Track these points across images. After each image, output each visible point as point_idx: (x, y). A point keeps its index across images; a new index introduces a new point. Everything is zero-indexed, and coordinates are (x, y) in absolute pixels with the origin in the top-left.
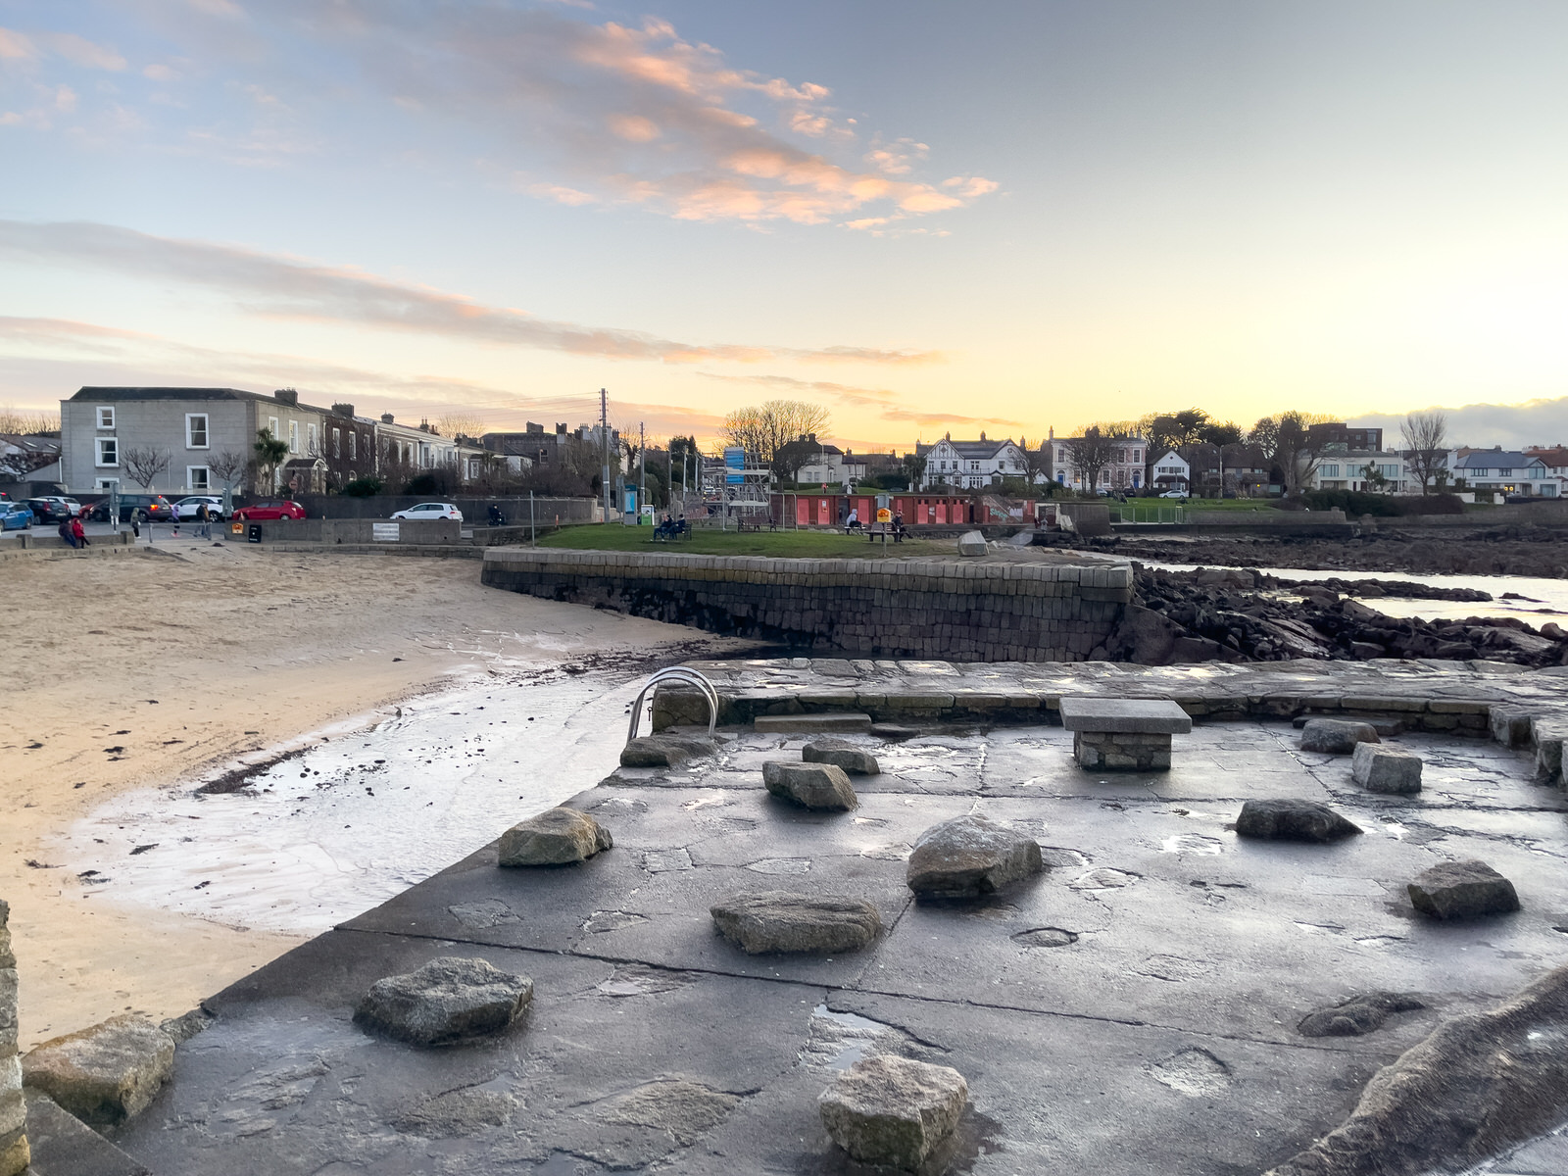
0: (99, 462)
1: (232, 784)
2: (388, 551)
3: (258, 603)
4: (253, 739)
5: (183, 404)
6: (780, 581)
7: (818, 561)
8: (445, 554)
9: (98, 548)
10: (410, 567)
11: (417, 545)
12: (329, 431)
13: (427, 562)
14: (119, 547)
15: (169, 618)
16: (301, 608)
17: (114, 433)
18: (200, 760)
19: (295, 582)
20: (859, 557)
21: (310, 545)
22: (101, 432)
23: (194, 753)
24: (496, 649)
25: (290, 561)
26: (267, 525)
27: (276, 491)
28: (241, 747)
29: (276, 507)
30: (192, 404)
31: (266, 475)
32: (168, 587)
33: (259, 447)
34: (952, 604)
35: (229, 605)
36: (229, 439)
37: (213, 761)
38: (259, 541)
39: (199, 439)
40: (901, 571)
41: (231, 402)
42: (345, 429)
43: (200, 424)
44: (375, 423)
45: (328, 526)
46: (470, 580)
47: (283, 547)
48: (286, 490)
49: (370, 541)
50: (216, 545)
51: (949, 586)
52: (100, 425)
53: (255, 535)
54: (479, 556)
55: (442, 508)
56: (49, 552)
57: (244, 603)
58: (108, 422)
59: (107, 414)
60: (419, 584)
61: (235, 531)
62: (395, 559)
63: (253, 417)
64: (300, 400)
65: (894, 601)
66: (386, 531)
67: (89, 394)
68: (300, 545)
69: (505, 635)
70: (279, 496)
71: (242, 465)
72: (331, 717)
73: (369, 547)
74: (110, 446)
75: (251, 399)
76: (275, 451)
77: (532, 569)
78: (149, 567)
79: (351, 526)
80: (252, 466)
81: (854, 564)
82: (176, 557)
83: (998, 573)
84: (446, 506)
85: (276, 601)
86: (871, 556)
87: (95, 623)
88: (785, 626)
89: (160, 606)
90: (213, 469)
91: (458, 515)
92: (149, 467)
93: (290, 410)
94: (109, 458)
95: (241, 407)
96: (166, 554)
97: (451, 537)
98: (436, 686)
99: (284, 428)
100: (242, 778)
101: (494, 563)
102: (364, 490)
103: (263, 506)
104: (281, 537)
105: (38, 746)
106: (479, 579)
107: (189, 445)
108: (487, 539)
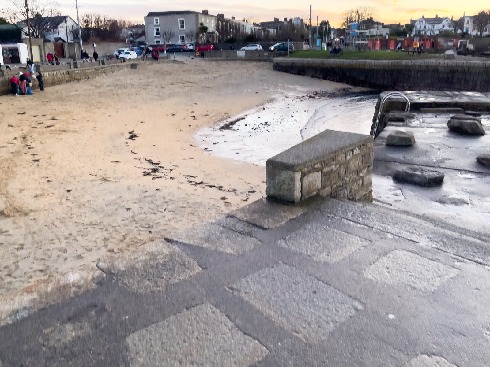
0: (155, 35)
1: (227, 127)
2: (242, 60)
3: (210, 76)
4: (227, 115)
5: (178, 16)
6: (376, 68)
7: (391, 61)
8: (259, 61)
9: (161, 60)
10: (250, 65)
11: (251, 57)
12: (218, 22)
13: (254, 63)
14: (167, 60)
15: (188, 80)
16: (223, 77)
17: (159, 26)
18: (216, 120)
19: (218, 70)
20: (407, 59)
21: (219, 58)
22: (156, 26)
23: (214, 118)
24: (285, 90)
25: (214, 63)
26: (206, 53)
27: (205, 42)
28: (225, 117)
29: (206, 47)
30: (180, 16)
31: (201, 37)
32: (184, 71)
33: (200, 28)
34: (442, 75)
35: (202, 77)
36: (190, 26)
37: (219, 121)
38: (203, 57)
39: (182, 27)
40: (423, 64)
41: (191, 15)
42: (222, 22)
43: (182, 22)
44: (230, 20)
45: (224, 53)
46: (269, 69)
47: (211, 59)
48: (208, 42)
49: (236, 56)
50: (192, 59)
51: (441, 69)
52: (155, 23)
53: (202, 55)
54: (271, 61)
55: (256, 46)
56: (150, 62)
57: (206, 76)
58: (157, 23)
59: (157, 20)
60: (254, 70)
61: (197, 54)
62: (245, 62)
63: (197, 19)
64: (209, 13)
65: (419, 75)
66: (241, 53)
67: (151, 14)
68: (215, 58)
69: (286, 86)
70: (206, 43)
71: (195, 35)
72: (245, 109)
73: (236, 59)
74: (158, 30)
75: (196, 14)
76: (204, 29)
77: (290, 65)
78: (176, 65)
79: (231, 52)
80: (198, 35)
81: (404, 62)
82: (182, 62)
83: (461, 64)
84: (258, 45)
85: (216, 75)
86: (410, 59)
87: (171, 81)
88: (378, 83)
89: (185, 77)
90: (187, 36)
91: (261, 48)
92: (169, 36)
93: (207, 16)
94: (158, 34)
95: (194, 16)
96: (179, 62)
97: (261, 55)
98: (271, 101)
99: (206, 21)
100: (229, 126)
101: (277, 63)
102: (232, 41)
103: (202, 47)
104: (210, 56)
105: (174, 115)
106: (272, 68)
107: (179, 28)
108: (272, 56)
